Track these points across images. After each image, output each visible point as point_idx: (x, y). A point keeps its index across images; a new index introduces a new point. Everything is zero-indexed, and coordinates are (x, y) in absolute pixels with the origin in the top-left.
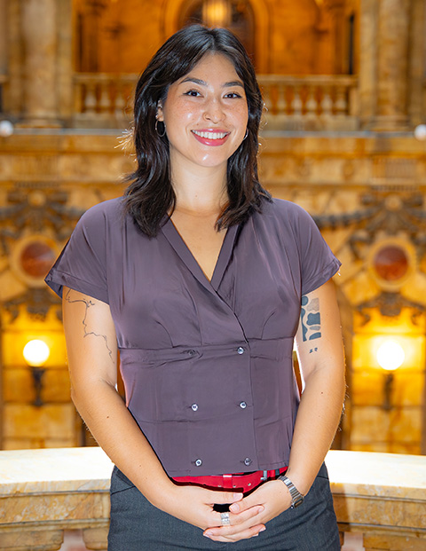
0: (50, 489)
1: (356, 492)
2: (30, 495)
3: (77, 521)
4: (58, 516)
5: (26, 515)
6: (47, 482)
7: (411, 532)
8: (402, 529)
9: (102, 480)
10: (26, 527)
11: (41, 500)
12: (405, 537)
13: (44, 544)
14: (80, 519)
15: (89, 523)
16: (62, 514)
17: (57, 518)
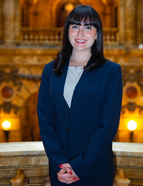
0: (12, 154)
1: (121, 154)
2: (5, 157)
3: (22, 167)
4: (15, 164)
5: (4, 164)
6: (11, 152)
7: (140, 169)
8: (137, 168)
9: (31, 151)
10: (4, 169)
11: (9, 159)
12: (138, 171)
13: (10, 175)
14: (23, 166)
15: (26, 167)
16: (16, 164)
17: (15, 165)
